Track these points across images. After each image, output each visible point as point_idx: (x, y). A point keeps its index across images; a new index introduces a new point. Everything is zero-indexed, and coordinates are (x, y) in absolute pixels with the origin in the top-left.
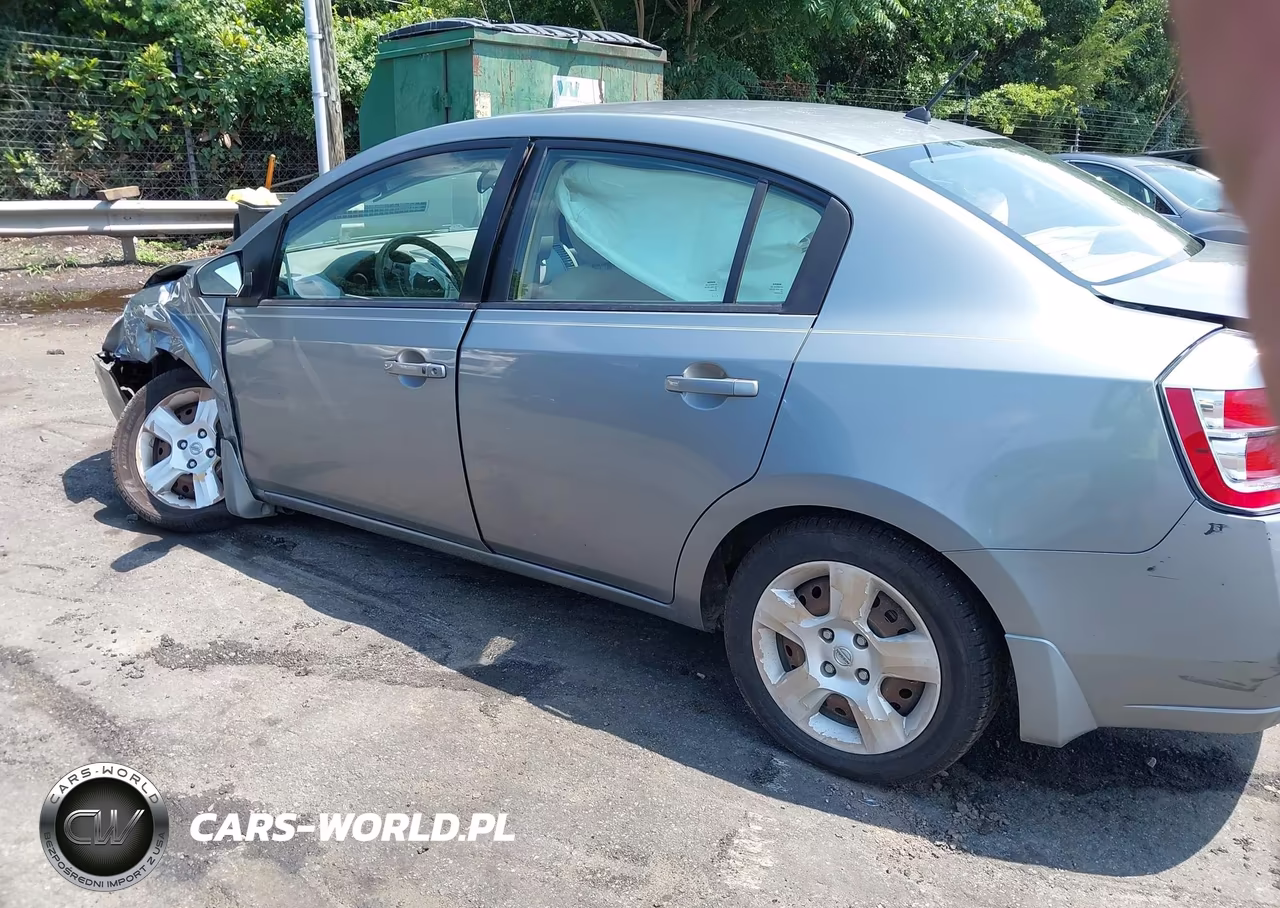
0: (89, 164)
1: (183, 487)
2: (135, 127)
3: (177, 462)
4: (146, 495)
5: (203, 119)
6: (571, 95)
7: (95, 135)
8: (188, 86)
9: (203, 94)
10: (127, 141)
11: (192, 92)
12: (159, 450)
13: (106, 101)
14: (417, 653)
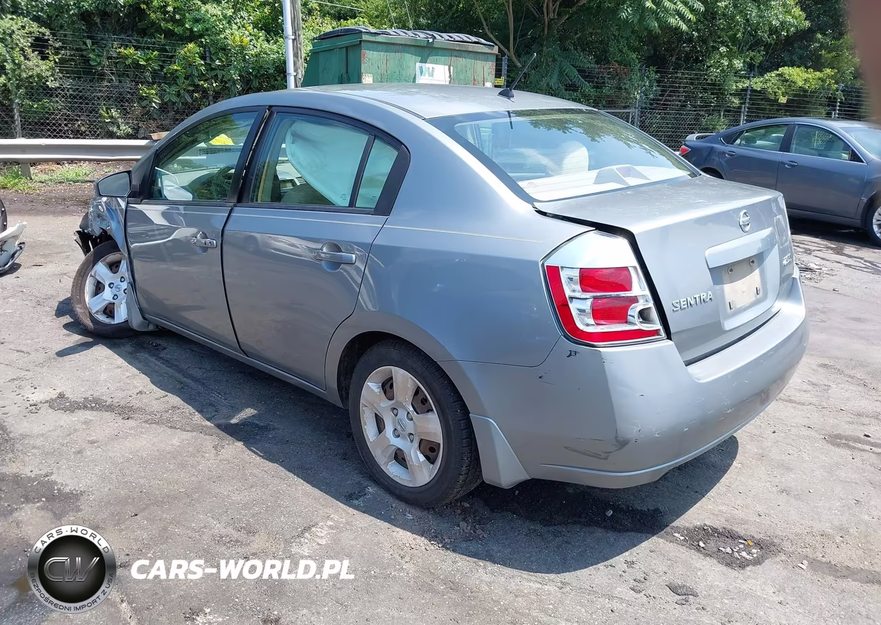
0: (151, 118)
1: (109, 311)
2: (178, 95)
3: (107, 295)
4: (88, 314)
5: (221, 89)
6: (429, 76)
7: (154, 99)
8: (212, 69)
9: (220, 74)
10: (174, 103)
11: (214, 73)
12: (99, 288)
13: (161, 78)
14: (197, 413)
